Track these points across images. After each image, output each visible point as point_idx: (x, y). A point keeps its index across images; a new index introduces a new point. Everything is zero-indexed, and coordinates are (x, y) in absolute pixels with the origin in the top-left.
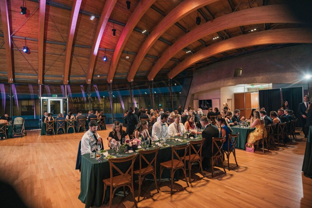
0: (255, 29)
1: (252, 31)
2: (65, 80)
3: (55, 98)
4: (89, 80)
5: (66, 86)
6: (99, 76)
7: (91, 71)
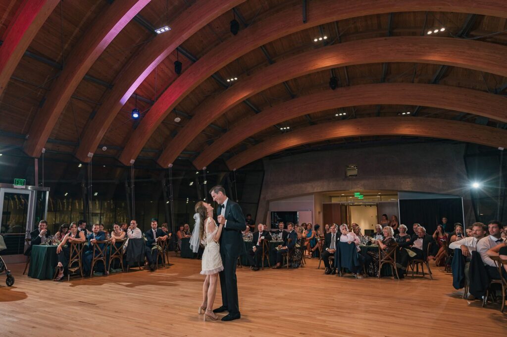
0: (408, 113)
1: (404, 114)
2: (38, 147)
3: (19, 186)
4: (91, 155)
5: (36, 160)
6: (105, 148)
7: (101, 135)
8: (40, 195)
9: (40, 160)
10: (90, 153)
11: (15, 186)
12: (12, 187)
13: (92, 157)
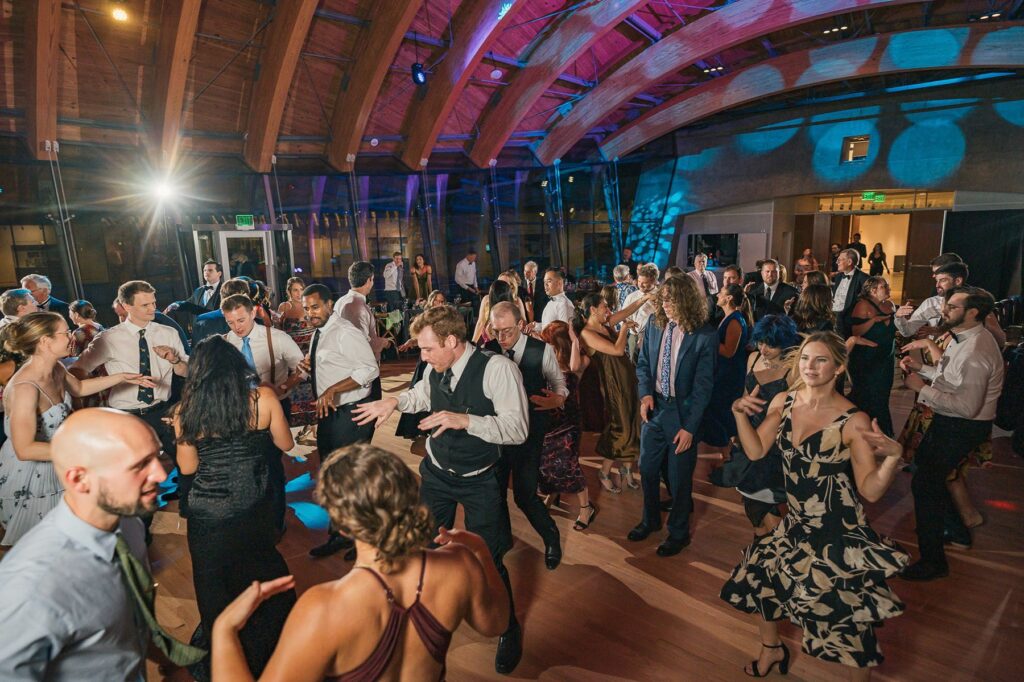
0: (996, 16)
1: (985, 18)
2: (264, 155)
3: (245, 227)
4: (351, 158)
5: (266, 178)
6: (375, 142)
7: (362, 119)
8: (278, 235)
9: (271, 175)
10: (349, 155)
11: (239, 228)
12: (235, 229)
13: (353, 161)
